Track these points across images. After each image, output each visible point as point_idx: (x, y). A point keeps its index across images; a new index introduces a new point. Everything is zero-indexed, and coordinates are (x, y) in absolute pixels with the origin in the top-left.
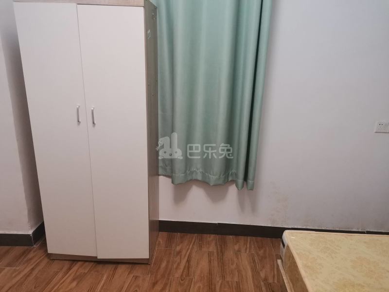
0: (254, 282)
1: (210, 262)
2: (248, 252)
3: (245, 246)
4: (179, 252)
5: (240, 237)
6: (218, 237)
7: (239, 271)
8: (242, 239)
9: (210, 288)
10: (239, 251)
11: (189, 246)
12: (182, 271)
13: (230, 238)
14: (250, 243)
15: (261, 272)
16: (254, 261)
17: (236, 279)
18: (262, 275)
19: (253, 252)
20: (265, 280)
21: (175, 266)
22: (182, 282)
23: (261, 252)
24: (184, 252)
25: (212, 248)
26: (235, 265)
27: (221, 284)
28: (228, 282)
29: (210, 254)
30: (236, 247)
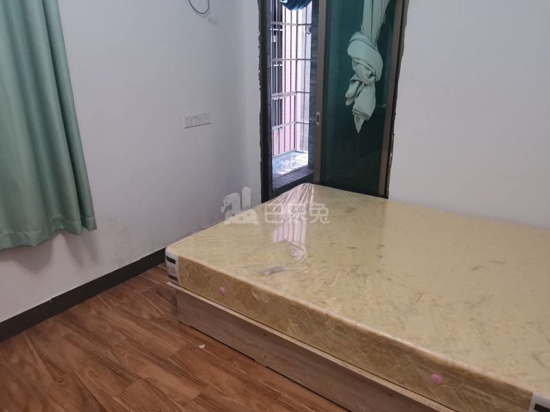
0: (144, 328)
1: (76, 344)
2: (110, 309)
3: (103, 306)
4: (22, 363)
5: (87, 301)
6: (58, 317)
7: (120, 330)
8: (91, 301)
9: (103, 364)
10: (100, 313)
11: (29, 348)
12: (49, 375)
13: (75, 309)
14: (104, 299)
15: (143, 316)
16: (126, 312)
17: (123, 338)
18: (146, 316)
19: (117, 305)
20: (152, 318)
21: (33, 377)
22: (63, 383)
23: (125, 300)
24: (29, 358)
25: (64, 331)
26: (109, 328)
27: (112, 353)
28: (117, 346)
29: (68, 338)
30: (93, 312)
